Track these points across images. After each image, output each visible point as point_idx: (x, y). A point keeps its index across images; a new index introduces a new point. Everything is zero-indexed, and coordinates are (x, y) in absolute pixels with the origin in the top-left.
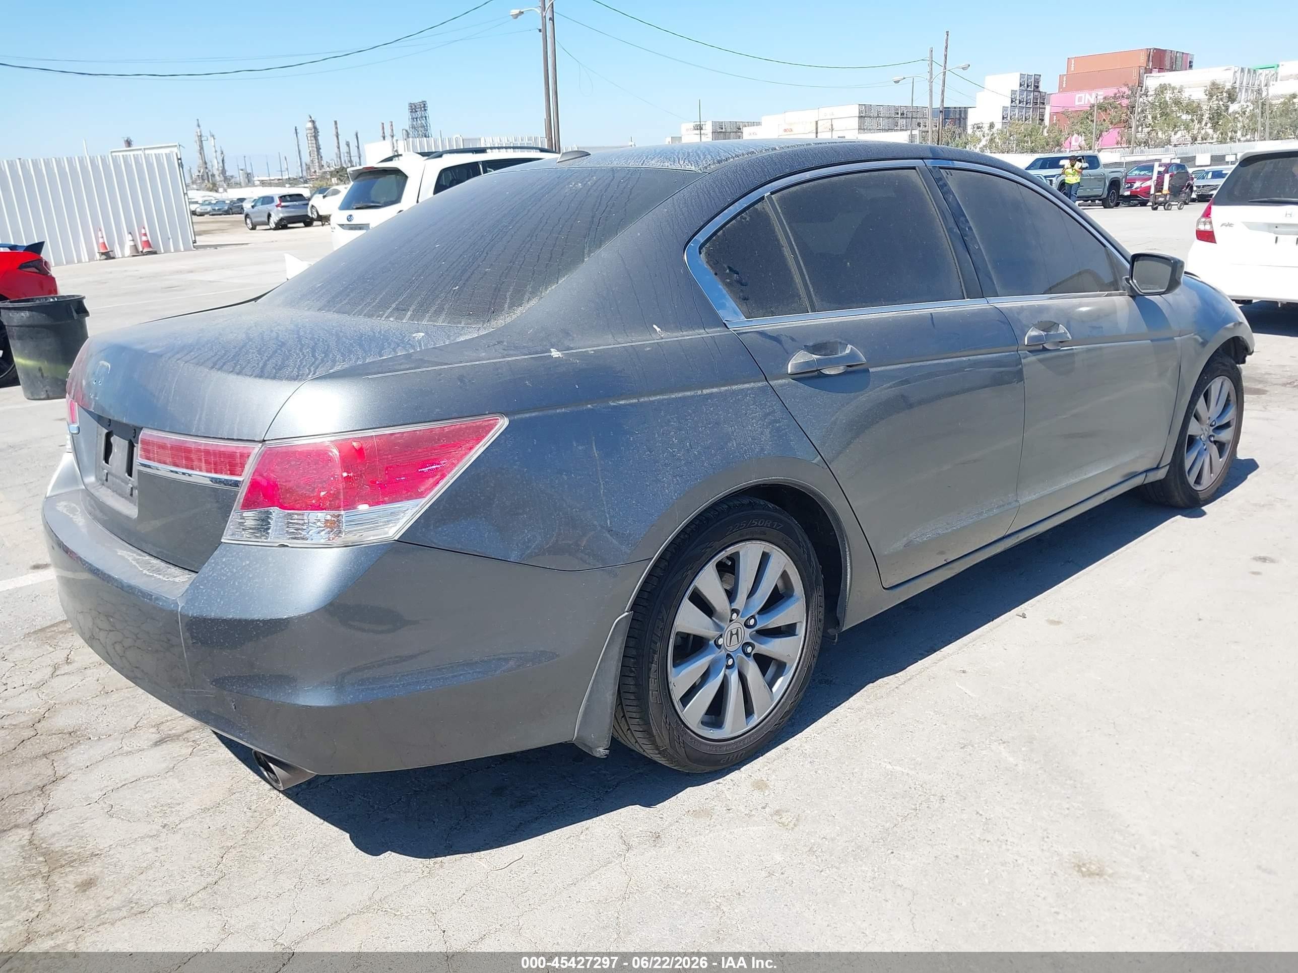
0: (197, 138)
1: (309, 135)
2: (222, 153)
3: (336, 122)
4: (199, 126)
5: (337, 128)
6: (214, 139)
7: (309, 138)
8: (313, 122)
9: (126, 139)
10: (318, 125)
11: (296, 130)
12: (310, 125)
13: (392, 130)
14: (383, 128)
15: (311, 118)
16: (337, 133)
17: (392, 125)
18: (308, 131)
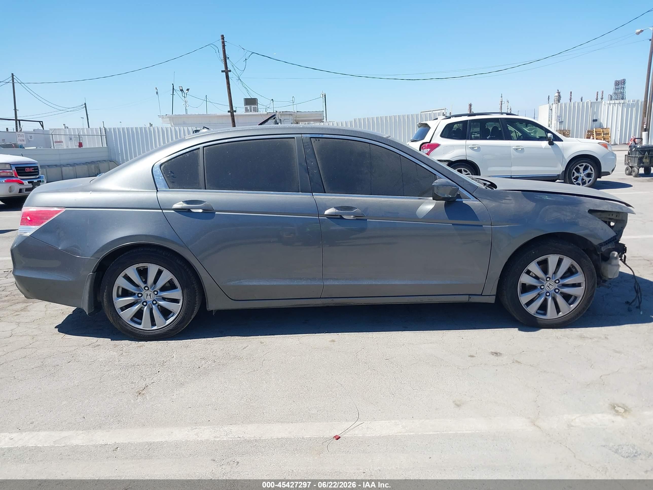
0: (500, 102)
1: (555, 99)
2: (511, 109)
3: (571, 93)
4: (502, 97)
5: (571, 95)
6: (508, 103)
7: (555, 101)
8: (559, 93)
9: (469, 104)
10: (561, 94)
11: (549, 97)
12: (557, 94)
13: (603, 95)
14: (598, 94)
15: (558, 91)
16: (571, 98)
17: (603, 93)
18: (555, 98)
